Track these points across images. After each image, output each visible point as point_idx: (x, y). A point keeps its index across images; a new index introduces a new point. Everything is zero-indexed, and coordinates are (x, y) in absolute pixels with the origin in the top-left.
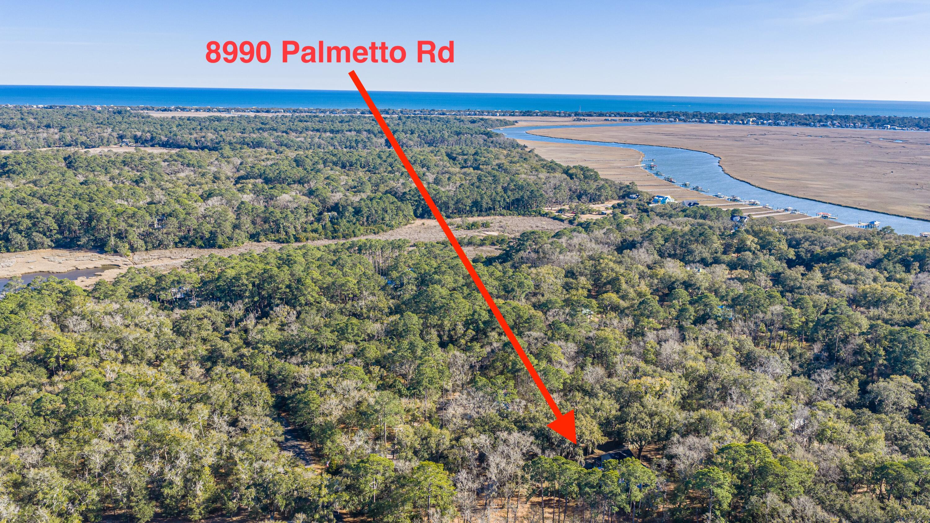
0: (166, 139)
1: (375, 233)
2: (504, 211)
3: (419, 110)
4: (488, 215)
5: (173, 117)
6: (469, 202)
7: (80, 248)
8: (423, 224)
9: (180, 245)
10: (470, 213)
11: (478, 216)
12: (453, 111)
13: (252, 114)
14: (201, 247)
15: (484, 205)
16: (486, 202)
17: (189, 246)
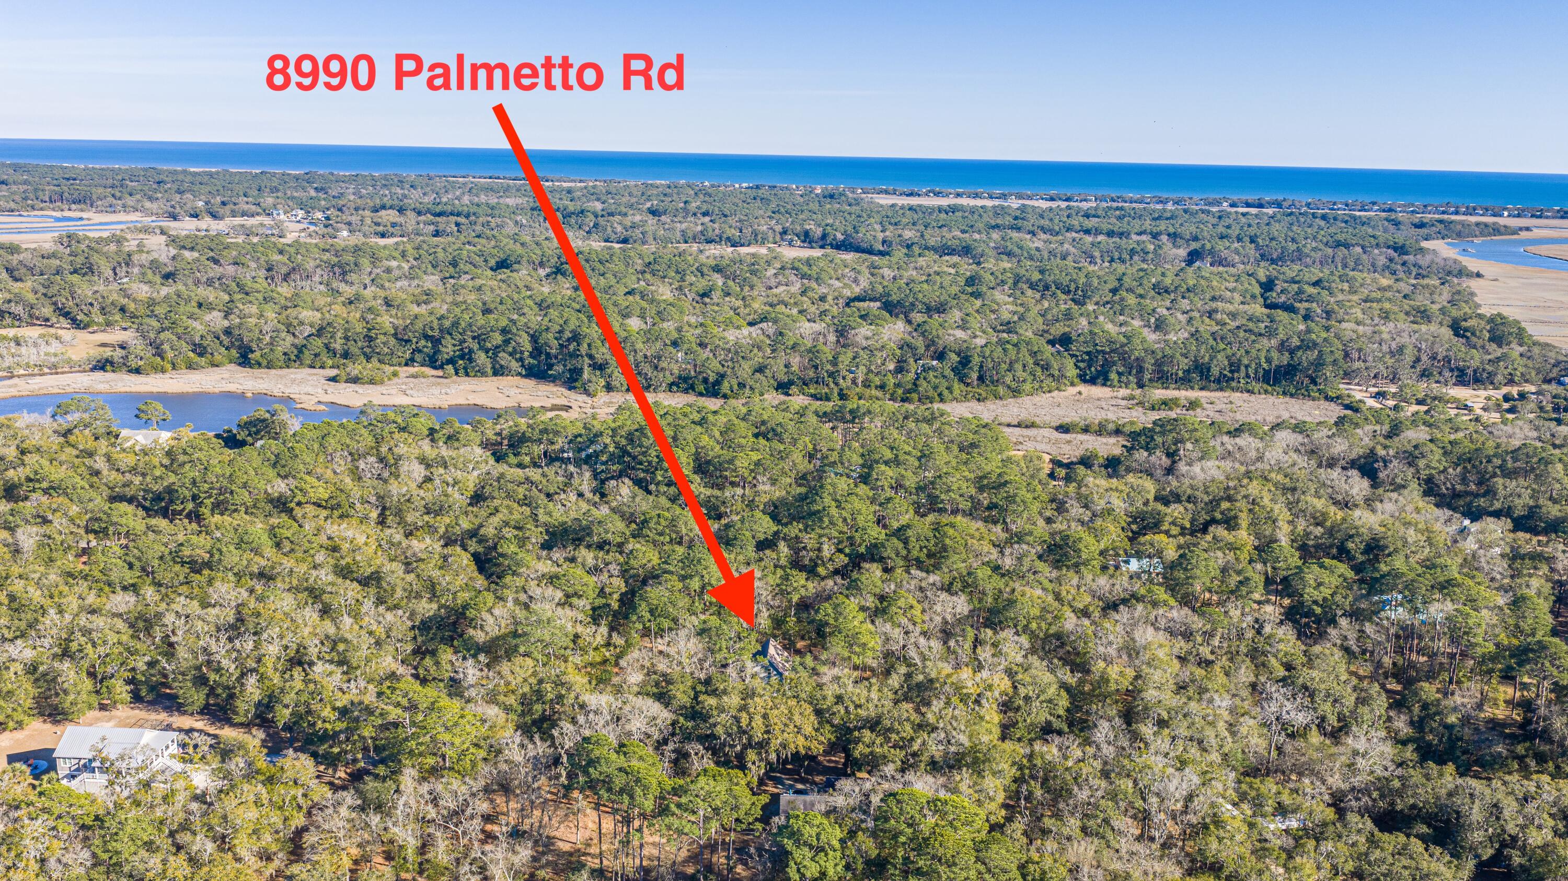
0: (842, 237)
1: (979, 400)
2: (1257, 386)
3: (1341, 203)
4: (1221, 389)
5: (893, 206)
6: (1184, 363)
7: (553, 380)
8: (1080, 393)
9: (675, 388)
10: (1185, 381)
11: (1202, 389)
12: (1413, 205)
13: (1044, 205)
14: (701, 394)
15: (1215, 371)
16: (1219, 365)
17: (686, 391)
